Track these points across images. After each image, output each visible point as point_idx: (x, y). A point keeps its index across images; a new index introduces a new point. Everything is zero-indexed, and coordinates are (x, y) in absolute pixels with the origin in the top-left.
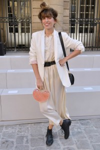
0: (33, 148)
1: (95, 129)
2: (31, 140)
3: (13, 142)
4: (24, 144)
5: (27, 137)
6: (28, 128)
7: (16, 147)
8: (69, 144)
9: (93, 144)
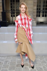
0: (10, 66)
1: (40, 60)
2: (11, 62)
3: (3, 63)
4: (7, 64)
5: (9, 61)
6: (10, 58)
7: (4, 65)
8: (26, 66)
9: (37, 66)
